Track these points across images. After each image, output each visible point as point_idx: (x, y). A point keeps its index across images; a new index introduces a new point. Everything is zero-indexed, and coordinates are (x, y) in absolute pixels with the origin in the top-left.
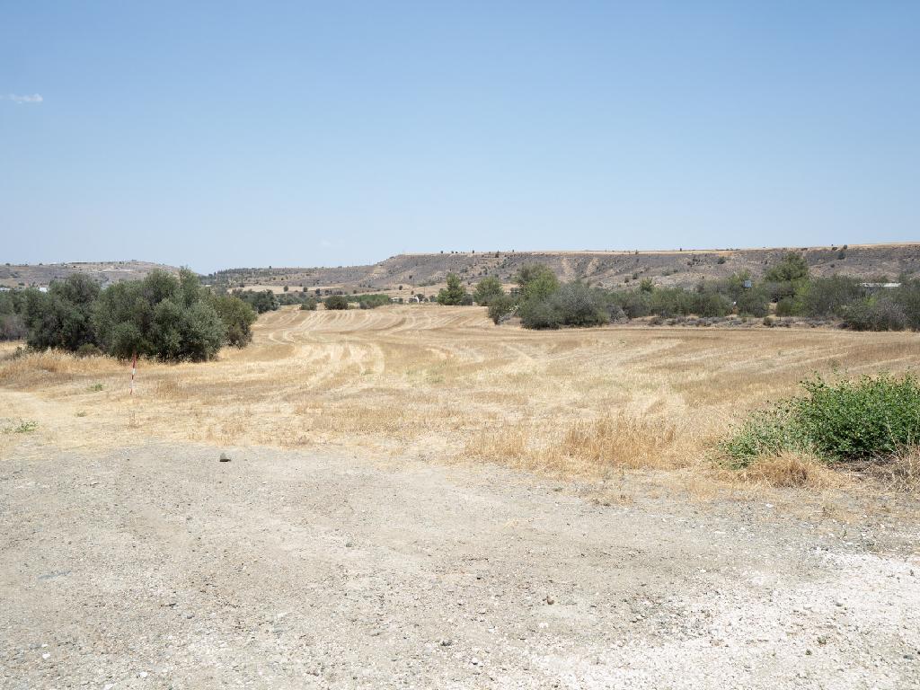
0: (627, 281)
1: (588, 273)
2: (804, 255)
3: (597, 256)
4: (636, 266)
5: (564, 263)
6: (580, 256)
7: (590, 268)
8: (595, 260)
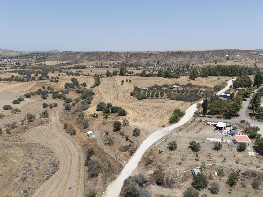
0: (137, 61)
1: (128, 57)
2: (173, 53)
3: (130, 53)
4: (138, 56)
5: (123, 55)
6: (126, 53)
7: (128, 56)
8: (129, 54)
